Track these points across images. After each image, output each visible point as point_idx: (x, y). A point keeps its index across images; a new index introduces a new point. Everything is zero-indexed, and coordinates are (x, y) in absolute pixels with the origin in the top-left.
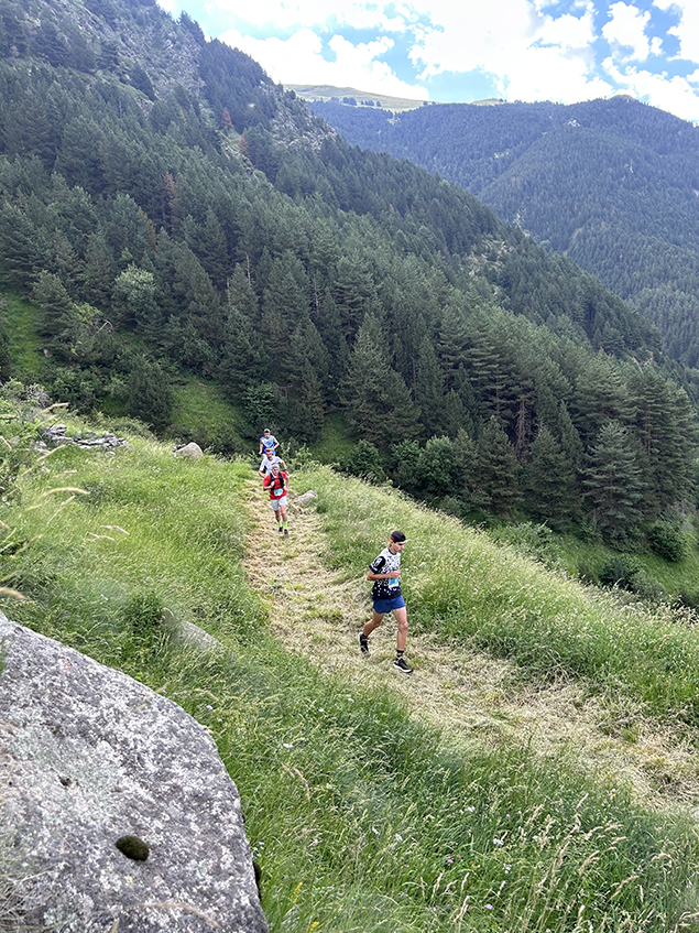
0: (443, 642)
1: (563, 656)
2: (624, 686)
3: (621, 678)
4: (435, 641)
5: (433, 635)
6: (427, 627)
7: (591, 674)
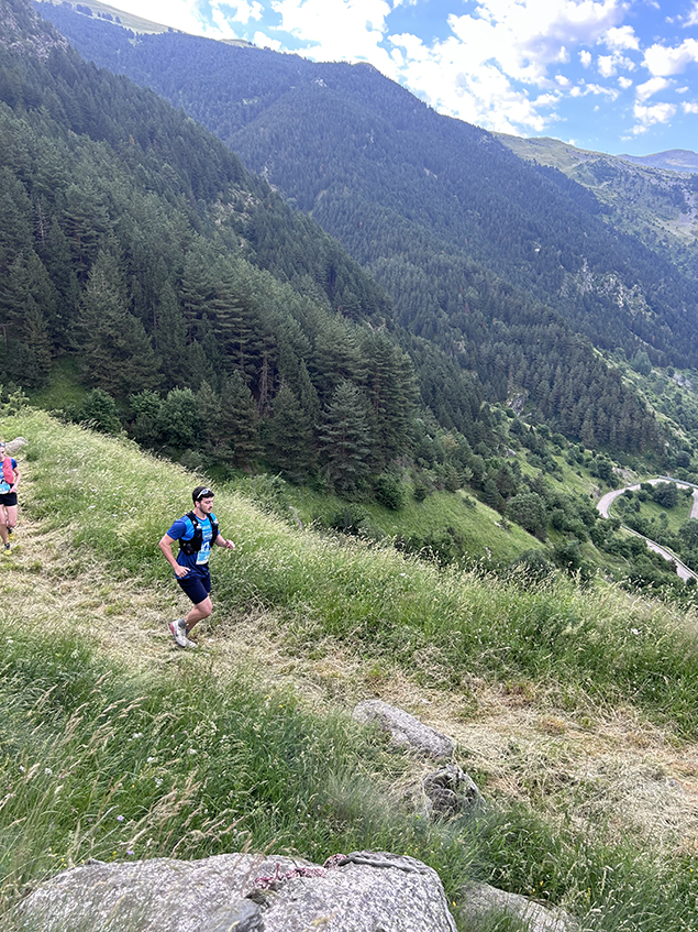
0: (148, 585)
1: (260, 588)
2: (311, 611)
3: (310, 605)
4: (139, 585)
5: (138, 579)
6: (133, 571)
7: (285, 603)
